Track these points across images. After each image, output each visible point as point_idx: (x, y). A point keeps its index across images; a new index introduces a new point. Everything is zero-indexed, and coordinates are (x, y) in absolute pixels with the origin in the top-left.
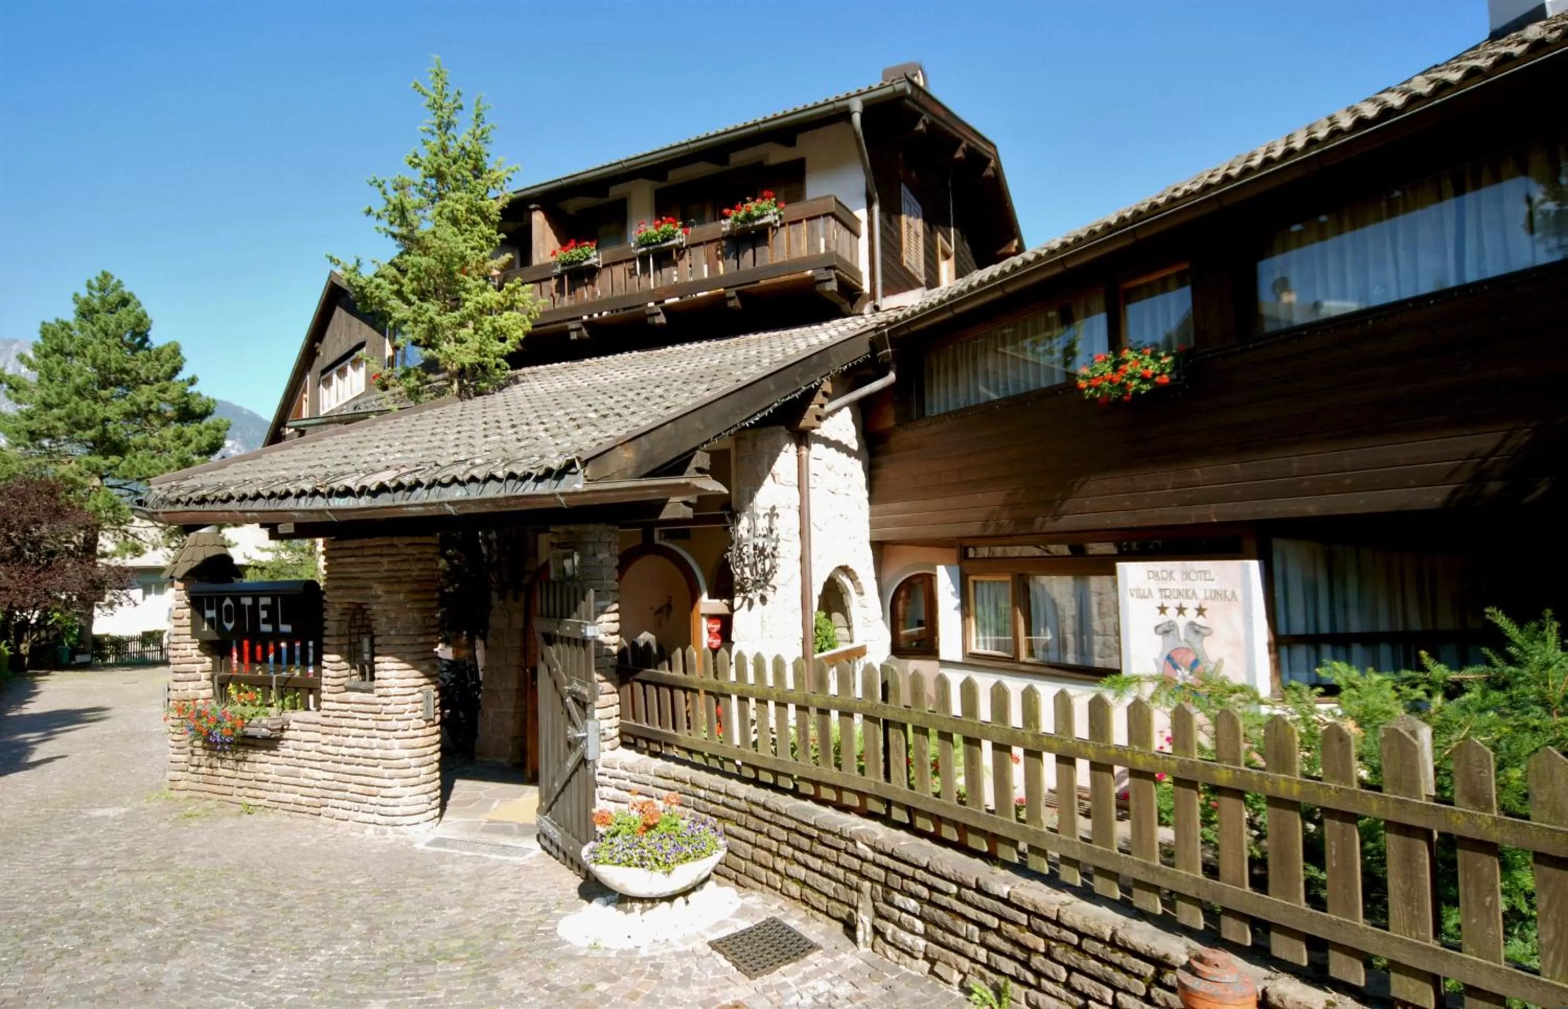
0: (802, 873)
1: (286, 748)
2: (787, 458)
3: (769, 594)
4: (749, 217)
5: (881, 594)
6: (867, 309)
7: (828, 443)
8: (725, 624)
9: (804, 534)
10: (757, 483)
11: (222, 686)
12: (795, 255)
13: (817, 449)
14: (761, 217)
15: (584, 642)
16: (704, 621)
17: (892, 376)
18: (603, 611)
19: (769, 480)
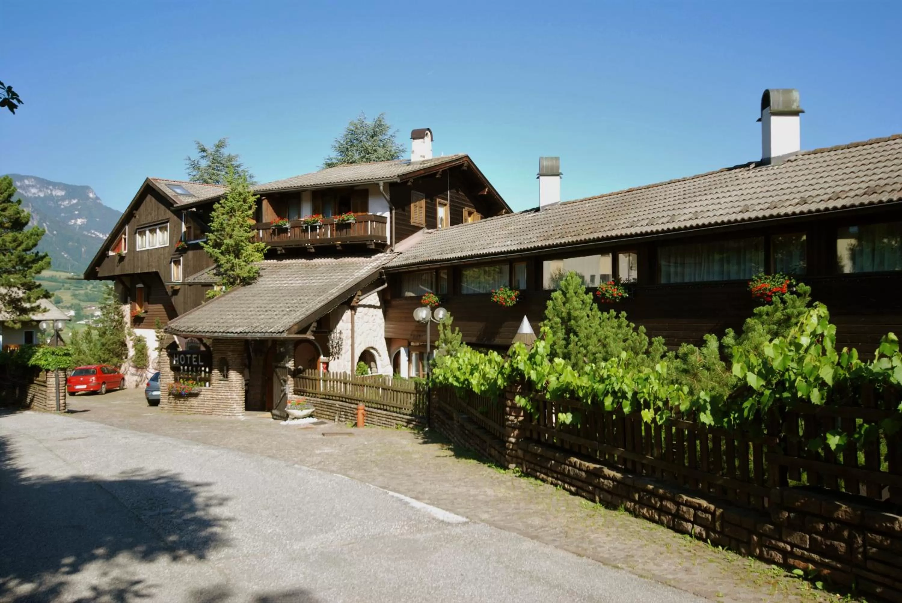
0: (328, 413)
1: (201, 397)
2: (348, 314)
3: (340, 356)
4: (343, 220)
5: (390, 356)
6: (388, 251)
7: (364, 306)
8: (327, 364)
9: (353, 337)
10: (337, 322)
11: (176, 380)
12: (360, 234)
13: (359, 310)
14: (348, 220)
15: (286, 368)
16: (321, 364)
17: (386, 285)
18: (290, 361)
19: (341, 322)
